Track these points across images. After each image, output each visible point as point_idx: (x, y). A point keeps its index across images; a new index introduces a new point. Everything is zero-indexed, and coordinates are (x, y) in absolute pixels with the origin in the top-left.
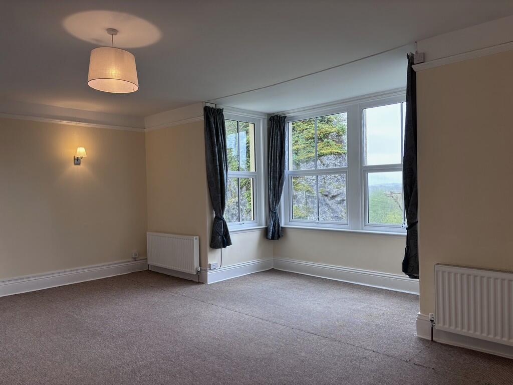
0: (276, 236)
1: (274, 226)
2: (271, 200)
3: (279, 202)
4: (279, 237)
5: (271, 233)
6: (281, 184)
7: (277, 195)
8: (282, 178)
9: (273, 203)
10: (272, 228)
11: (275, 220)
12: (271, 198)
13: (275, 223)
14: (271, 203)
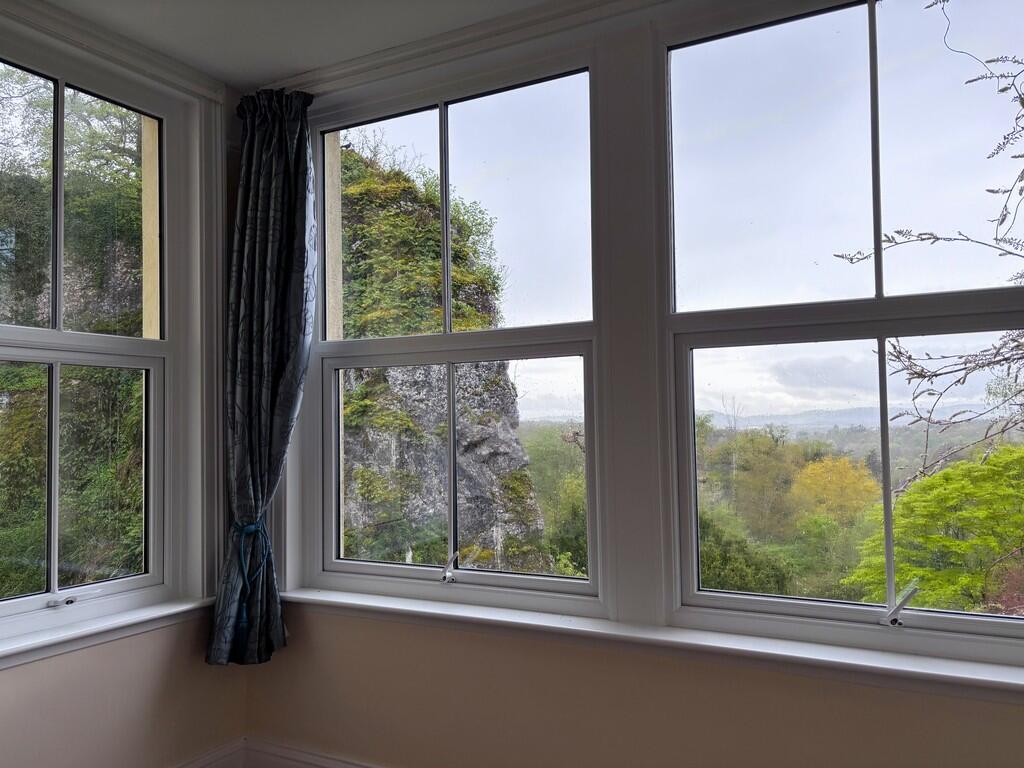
0: (254, 646)
1: (247, 598)
2: (233, 475)
3: (272, 484)
4: (266, 652)
5: (228, 633)
6: (282, 403)
7: (265, 451)
8: (288, 374)
9: (242, 487)
10: (234, 609)
11: (253, 569)
12: (234, 463)
13: (254, 585)
14: (234, 485)
